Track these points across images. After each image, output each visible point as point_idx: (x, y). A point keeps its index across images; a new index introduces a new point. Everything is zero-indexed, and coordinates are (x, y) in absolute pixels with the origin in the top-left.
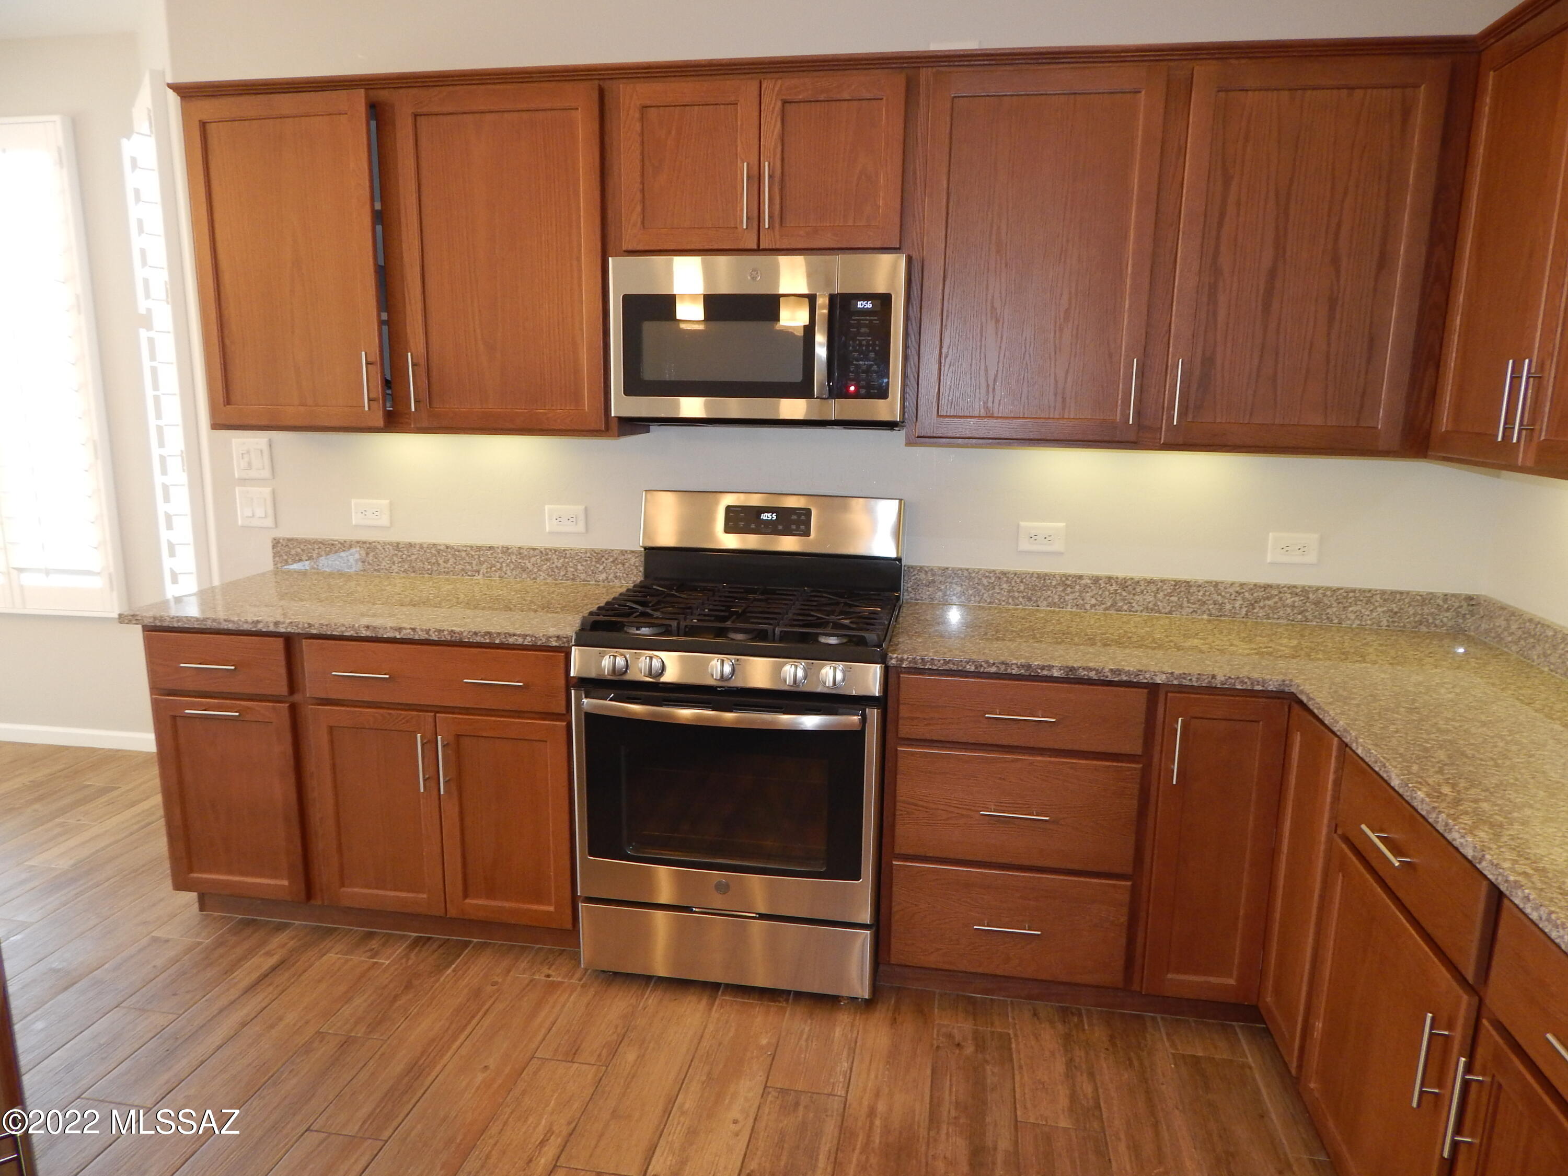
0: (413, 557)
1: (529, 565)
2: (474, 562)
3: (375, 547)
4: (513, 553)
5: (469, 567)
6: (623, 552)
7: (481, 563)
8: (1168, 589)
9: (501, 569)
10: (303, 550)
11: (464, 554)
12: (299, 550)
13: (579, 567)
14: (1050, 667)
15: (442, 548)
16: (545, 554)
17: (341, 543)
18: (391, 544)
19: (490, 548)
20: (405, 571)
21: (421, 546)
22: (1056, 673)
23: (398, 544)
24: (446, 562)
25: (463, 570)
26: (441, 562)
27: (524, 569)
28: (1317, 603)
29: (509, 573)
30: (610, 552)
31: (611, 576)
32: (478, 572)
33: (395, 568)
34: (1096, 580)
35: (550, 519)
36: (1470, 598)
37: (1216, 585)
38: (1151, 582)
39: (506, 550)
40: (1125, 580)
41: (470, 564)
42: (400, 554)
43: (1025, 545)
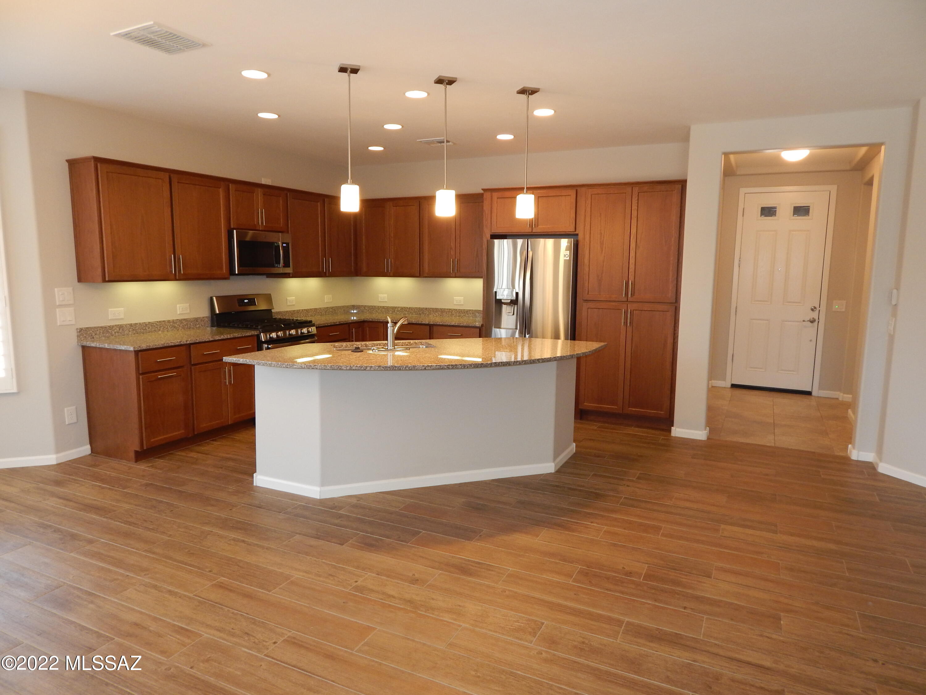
0: (137, 328)
1: (176, 326)
2: (158, 327)
3: (123, 326)
4: (171, 322)
5: (156, 329)
6: (203, 317)
7: (161, 327)
8: (313, 310)
9: (167, 328)
10: (93, 331)
11: (155, 325)
12: (91, 332)
13: (191, 324)
14: (337, 322)
15: (147, 323)
16: (181, 321)
17: (109, 326)
18: (128, 324)
19: (164, 321)
20: (134, 334)
21: (140, 324)
22: (338, 323)
23: (131, 324)
24: (149, 328)
25: (155, 330)
26: (147, 328)
27: (175, 327)
28: (334, 310)
29: (170, 329)
30: (200, 318)
31: (200, 326)
32: (160, 330)
33: (130, 333)
34: (302, 310)
35: (179, 309)
36: (353, 305)
37: (320, 308)
38: (311, 309)
39: (169, 321)
40: (307, 309)
41: (157, 328)
42: (132, 328)
43: (289, 304)
